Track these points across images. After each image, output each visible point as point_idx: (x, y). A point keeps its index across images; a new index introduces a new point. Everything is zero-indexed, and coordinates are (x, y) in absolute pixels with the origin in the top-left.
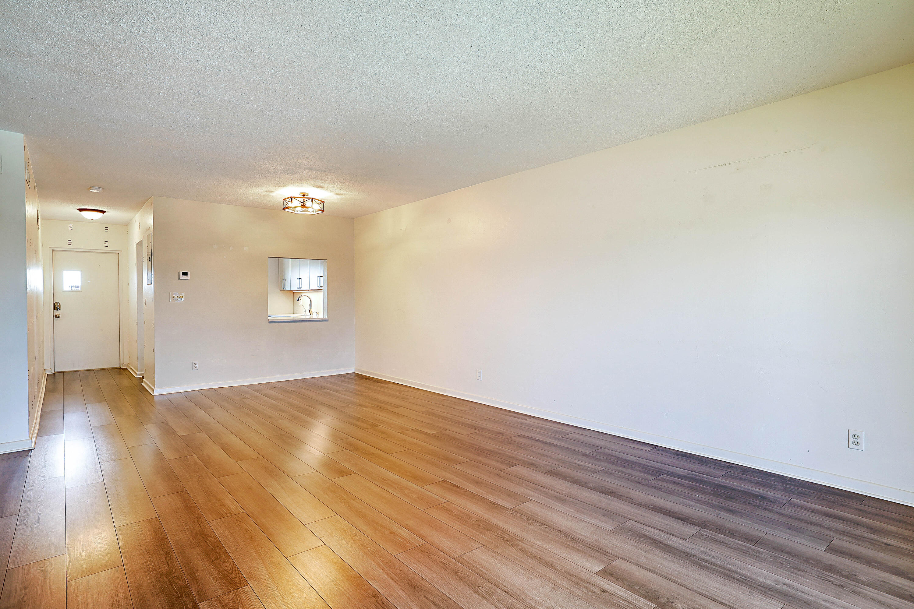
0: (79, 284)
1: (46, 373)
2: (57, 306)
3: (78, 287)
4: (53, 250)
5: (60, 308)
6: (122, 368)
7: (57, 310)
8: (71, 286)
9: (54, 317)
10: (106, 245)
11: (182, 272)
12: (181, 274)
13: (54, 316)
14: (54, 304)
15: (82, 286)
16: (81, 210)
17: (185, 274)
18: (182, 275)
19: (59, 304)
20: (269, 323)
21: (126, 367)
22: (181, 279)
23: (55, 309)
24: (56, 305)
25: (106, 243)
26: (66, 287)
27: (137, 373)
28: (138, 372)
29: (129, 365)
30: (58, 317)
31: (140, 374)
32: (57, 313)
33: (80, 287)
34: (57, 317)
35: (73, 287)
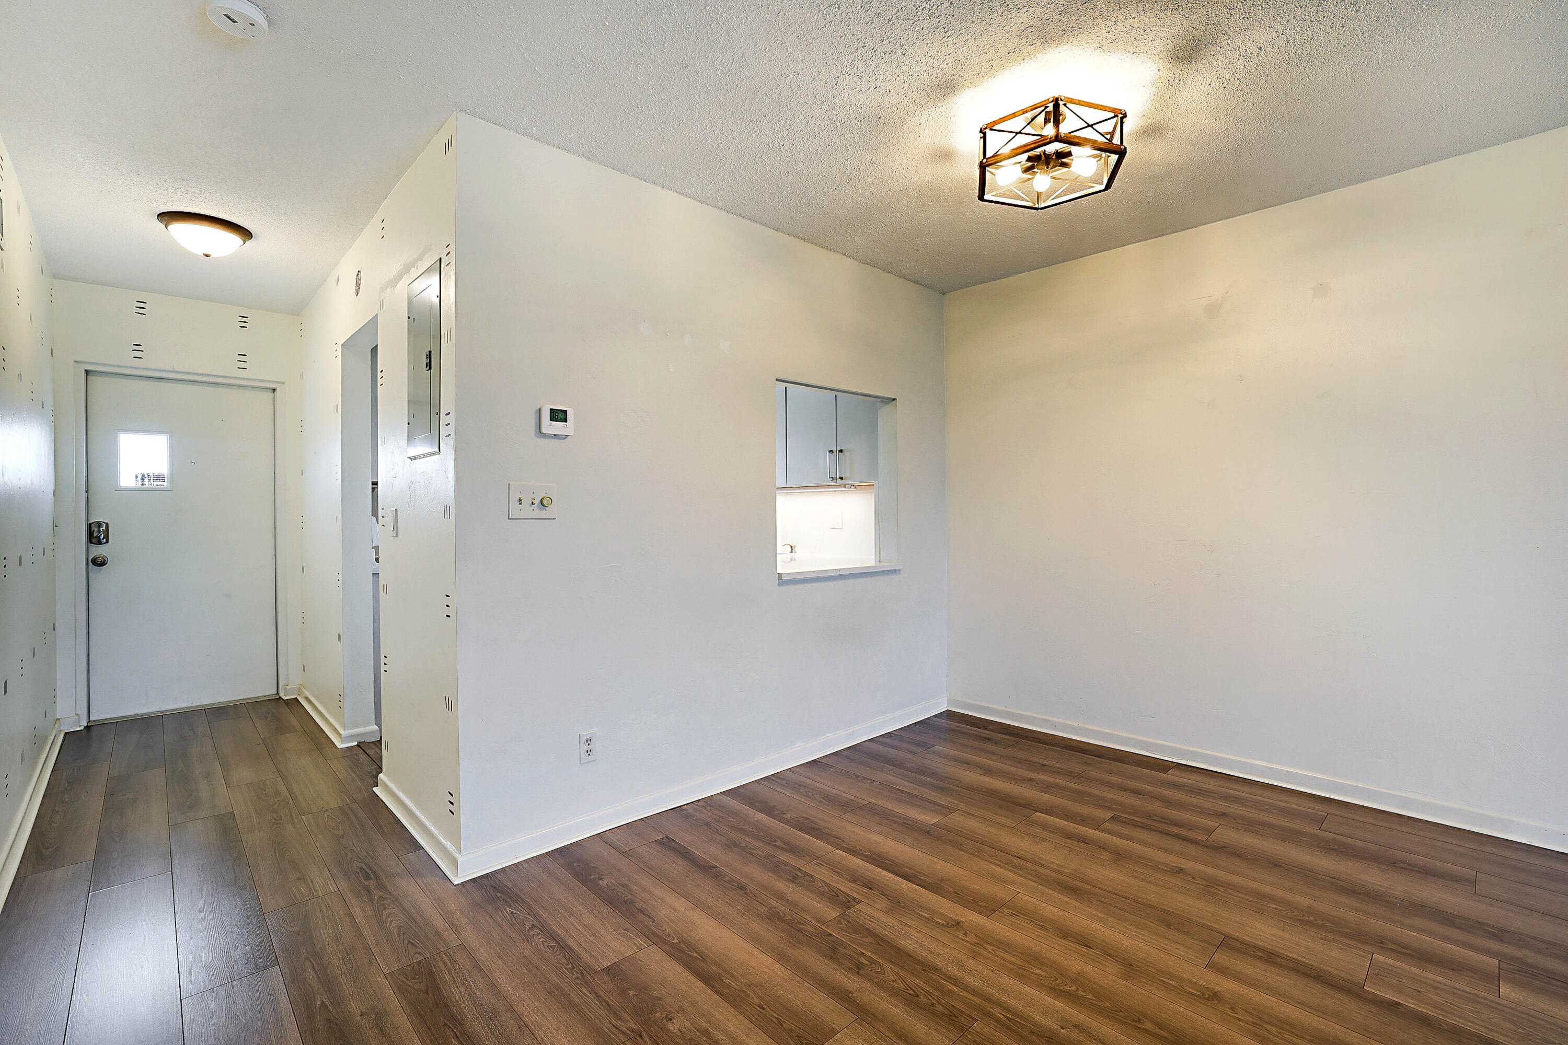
0: (163, 468)
1: (62, 728)
2: (99, 531)
3: (159, 478)
4: (87, 372)
5: (107, 537)
6: (284, 700)
7: (100, 543)
8: (140, 477)
9: (87, 563)
10: (242, 365)
11: (551, 409)
12: (546, 415)
13: (90, 562)
14: (90, 526)
15: (172, 474)
16: (169, 217)
17: (558, 415)
18: (551, 420)
19: (105, 525)
20: (780, 584)
21: (295, 697)
22: (545, 436)
23: (93, 540)
24: (95, 529)
25: (242, 358)
26: (127, 480)
27: (342, 732)
28: (344, 730)
29: (303, 689)
30: (103, 564)
31: (351, 738)
32: (98, 551)
33: (166, 479)
34: (99, 563)
35: (146, 480)
